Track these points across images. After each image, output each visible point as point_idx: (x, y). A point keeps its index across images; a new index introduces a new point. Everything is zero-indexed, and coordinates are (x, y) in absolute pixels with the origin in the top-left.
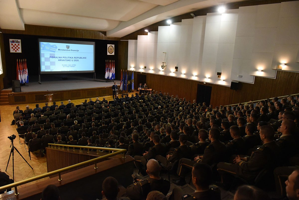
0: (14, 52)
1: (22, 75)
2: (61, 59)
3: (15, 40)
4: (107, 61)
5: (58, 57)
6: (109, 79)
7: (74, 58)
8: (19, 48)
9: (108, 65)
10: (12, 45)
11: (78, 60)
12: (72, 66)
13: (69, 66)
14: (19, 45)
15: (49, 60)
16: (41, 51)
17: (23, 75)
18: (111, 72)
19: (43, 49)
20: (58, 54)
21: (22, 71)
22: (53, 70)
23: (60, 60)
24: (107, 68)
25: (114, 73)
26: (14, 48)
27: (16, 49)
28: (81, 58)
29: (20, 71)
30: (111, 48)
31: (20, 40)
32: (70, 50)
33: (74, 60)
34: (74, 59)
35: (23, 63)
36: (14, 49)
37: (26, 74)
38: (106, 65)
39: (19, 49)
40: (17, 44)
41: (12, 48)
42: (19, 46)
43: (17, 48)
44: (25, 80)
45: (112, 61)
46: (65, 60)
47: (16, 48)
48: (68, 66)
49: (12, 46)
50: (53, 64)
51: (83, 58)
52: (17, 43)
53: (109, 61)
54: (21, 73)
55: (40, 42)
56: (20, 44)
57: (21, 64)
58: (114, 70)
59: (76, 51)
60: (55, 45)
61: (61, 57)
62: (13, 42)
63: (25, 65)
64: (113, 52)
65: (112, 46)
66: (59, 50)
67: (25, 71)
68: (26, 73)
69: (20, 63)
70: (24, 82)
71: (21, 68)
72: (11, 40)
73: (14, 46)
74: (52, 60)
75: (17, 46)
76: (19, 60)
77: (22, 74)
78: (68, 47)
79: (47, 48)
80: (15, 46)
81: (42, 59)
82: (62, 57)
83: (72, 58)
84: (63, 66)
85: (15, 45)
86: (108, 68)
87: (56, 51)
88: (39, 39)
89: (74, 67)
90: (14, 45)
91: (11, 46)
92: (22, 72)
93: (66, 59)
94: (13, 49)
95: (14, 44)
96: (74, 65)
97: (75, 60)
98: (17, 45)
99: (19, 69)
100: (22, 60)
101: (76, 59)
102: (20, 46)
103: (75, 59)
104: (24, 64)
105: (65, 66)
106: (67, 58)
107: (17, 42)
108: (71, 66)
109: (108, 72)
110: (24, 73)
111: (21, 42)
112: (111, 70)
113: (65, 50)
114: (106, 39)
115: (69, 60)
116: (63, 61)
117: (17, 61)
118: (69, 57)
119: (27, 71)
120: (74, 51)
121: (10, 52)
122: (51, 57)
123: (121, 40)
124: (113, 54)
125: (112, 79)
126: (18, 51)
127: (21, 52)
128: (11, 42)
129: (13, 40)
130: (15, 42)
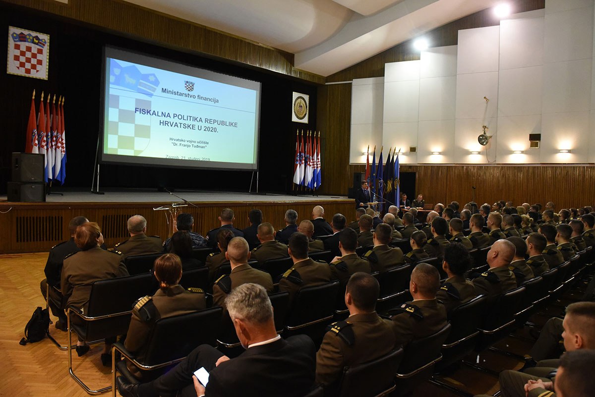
0: (21, 72)
1: (47, 150)
2: (168, 119)
3: (30, 35)
4: (300, 133)
5: (160, 114)
6: (306, 185)
7: (203, 120)
8: (40, 62)
9: (302, 144)
10: (17, 47)
11: (215, 130)
12: (199, 145)
13: (189, 144)
14: (40, 51)
15: (132, 121)
16: (111, 86)
17: (50, 149)
18: (310, 166)
19: (117, 83)
20: (159, 103)
21: (47, 136)
22: (141, 151)
23: (166, 123)
24: (300, 153)
25: (319, 168)
26: (22, 59)
27: (28, 66)
28: (223, 123)
29: (39, 135)
30: (302, 105)
31: (45, 38)
32: (194, 97)
33: (203, 128)
34: (203, 124)
35: (52, 108)
36: (22, 65)
37: (59, 151)
38: (297, 144)
39: (38, 67)
40: (35, 48)
41: (17, 58)
42: (39, 57)
43: (34, 61)
44: (54, 169)
45: (313, 134)
46: (179, 125)
47: (28, 60)
48: (186, 143)
49: (17, 52)
50: (143, 131)
51: (228, 124)
52: (37, 44)
53: (305, 133)
54: (44, 144)
55: (107, 59)
56: (46, 49)
57: (46, 112)
58: (318, 159)
59: (210, 100)
60: (154, 75)
61: (169, 115)
62: (22, 38)
63: (60, 119)
64: (305, 114)
65: (303, 99)
66: (164, 91)
67: (56, 137)
68: (59, 145)
69: (42, 104)
70: (51, 177)
71: (45, 125)
72: (13, 30)
73: (23, 54)
74: (140, 118)
75: (34, 56)
76: (38, 96)
77: (47, 145)
78: (190, 87)
79: (129, 80)
80: (28, 55)
81: (112, 115)
82: (172, 116)
83: (198, 119)
84: (174, 141)
85: (29, 49)
86: (303, 154)
87: (155, 94)
88: (108, 50)
89: (202, 147)
90: (23, 48)
91: (12, 52)
92: (45, 139)
93: (182, 121)
94: (17, 63)
95: (23, 46)
96: (202, 142)
97: (207, 129)
98: (34, 50)
99: (37, 126)
100: (49, 97)
101: (210, 126)
102: (45, 57)
103: (207, 125)
104: (57, 114)
105: (178, 143)
106: (185, 118)
107: (37, 41)
108: (196, 144)
109: (303, 166)
110: (54, 144)
111: (49, 44)
112: (312, 161)
113: (181, 94)
114: (293, 75)
115: (191, 126)
116: (175, 125)
117: (33, 98)
118: (192, 118)
119: (62, 140)
120: (206, 99)
121: (8, 73)
122: (139, 110)
123: (326, 84)
124: (305, 120)
125: (314, 186)
126: (37, 71)
127: (47, 77)
128: (14, 38)
129: (22, 33)
130: (29, 40)
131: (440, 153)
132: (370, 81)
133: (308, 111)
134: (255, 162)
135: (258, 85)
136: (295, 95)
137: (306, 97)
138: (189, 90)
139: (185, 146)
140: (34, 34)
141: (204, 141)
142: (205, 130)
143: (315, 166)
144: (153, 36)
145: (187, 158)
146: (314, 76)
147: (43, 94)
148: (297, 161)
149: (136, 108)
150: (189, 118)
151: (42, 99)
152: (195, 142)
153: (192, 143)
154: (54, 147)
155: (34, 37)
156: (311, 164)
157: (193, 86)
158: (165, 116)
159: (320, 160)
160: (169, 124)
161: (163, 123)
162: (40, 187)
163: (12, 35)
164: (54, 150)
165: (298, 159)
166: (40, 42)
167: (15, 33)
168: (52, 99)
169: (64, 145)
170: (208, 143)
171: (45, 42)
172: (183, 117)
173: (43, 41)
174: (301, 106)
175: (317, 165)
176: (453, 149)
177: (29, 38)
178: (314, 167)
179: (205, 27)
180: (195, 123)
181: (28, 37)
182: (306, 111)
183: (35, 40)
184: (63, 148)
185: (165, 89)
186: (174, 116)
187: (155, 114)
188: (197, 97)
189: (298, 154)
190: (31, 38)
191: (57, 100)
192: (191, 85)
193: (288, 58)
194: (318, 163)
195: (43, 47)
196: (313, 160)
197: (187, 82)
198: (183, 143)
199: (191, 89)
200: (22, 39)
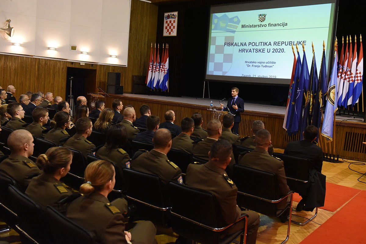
0: (168, 34)
2: (245, 47)
3: (171, 14)
5: (239, 44)
7: (272, 44)
8: (174, 27)
11: (282, 50)
12: (267, 65)
13: (259, 64)
14: (174, 21)
15: (222, 52)
16: (212, 31)
19: (215, 29)
22: (226, 72)
23: (243, 50)
26: (168, 28)
27: (170, 30)
28: (291, 43)
31: (176, 13)
32: (265, 26)
33: (272, 51)
34: (272, 47)
39: (174, 30)
41: (166, 28)
42: (174, 24)
43: (172, 27)
46: (252, 50)
48: (257, 64)
50: (228, 59)
51: (295, 43)
55: (211, 14)
56: (176, 20)
59: (279, 25)
60: (237, 16)
61: (245, 44)
62: (168, 17)
66: (243, 26)
70: (155, 86)
72: (166, 15)
73: (168, 25)
74: (228, 50)
75: (172, 25)
78: (262, 18)
79: (222, 25)
80: (170, 25)
81: (212, 49)
82: (247, 44)
83: (268, 44)
84: (248, 64)
87: (236, 30)
88: (212, 9)
89: (270, 67)
91: (165, 25)
93: (255, 47)
94: (166, 30)
95: (169, 20)
96: (271, 63)
97: (275, 51)
98: (172, 22)
101: (278, 47)
102: (176, 24)
103: (276, 47)
105: (251, 64)
106: (257, 44)
107: (173, 17)
108: (264, 65)
113: (255, 26)
115: (262, 50)
116: (249, 51)
117: (152, 47)
118: (262, 43)
120: (275, 25)
121: (163, 36)
122: (226, 44)
127: (176, 34)
128: (166, 18)
129: (168, 15)
130: (171, 17)
138: (262, 21)
139: (256, 66)
141: (271, 61)
142: (273, 52)
145: (257, 77)
149: (225, 43)
150: (260, 43)
152: (264, 63)
153: (262, 64)
157: (265, 17)
158: (243, 46)
160: (245, 51)
161: (241, 51)
170: (275, 63)
172: (255, 44)
173: (176, 15)
180: (266, 47)
184: (165, 71)
185: (244, 25)
186: (249, 44)
187: (236, 45)
188: (268, 25)
192: (263, 17)
195: (175, 19)
197: (260, 15)
198: (254, 64)
199: (263, 20)
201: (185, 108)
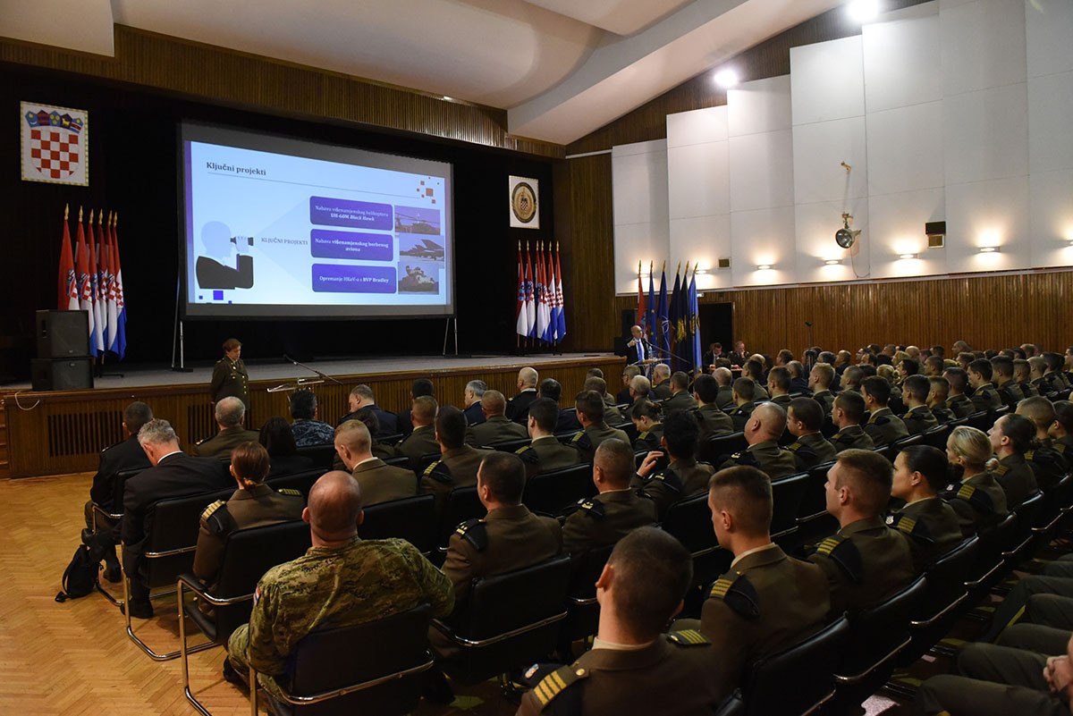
0: (45, 176)
1: (94, 302)
3: (55, 114)
4: (524, 246)
6: (540, 336)
8: (74, 158)
9: (529, 265)
10: (36, 135)
14: (74, 140)
17: (98, 302)
18: (544, 302)
21: (92, 280)
24: (526, 281)
25: (561, 306)
26: (46, 155)
27: (55, 165)
29: (78, 278)
30: (526, 197)
31: (81, 116)
35: (99, 233)
36: (46, 164)
37: (113, 303)
38: (520, 266)
39: (72, 166)
40: (64, 135)
41: (36, 153)
42: (73, 148)
43: (64, 157)
44: (106, 334)
45: (546, 247)
47: (55, 156)
49: (37, 144)
52: (68, 128)
53: (533, 246)
54: (87, 293)
55: (187, 142)
56: (83, 136)
57: (87, 241)
58: (557, 290)
62: (43, 119)
63: (112, 250)
64: (534, 213)
65: (529, 187)
67: (108, 280)
68: (113, 293)
69: (81, 227)
70: (102, 348)
71: (88, 261)
72: (28, 108)
73: (46, 145)
75: (64, 148)
76: (74, 214)
77: (92, 294)
80: (55, 146)
85: (55, 137)
86: (531, 283)
88: (186, 128)
90: (46, 136)
91: (28, 143)
92: (89, 284)
94: (38, 162)
95: (46, 132)
98: (64, 138)
99: (76, 265)
100: (92, 215)
102: (82, 148)
104: (107, 243)
107: (67, 123)
109: (532, 303)
110: (103, 292)
111: (87, 126)
112: (547, 294)
114: (506, 147)
117: (66, 218)
119: (117, 284)
121: (23, 179)
123: (567, 157)
124: (534, 224)
125: (553, 338)
126: (71, 173)
127: (87, 180)
128: (29, 120)
129: (42, 112)
130: (55, 122)
131: (771, 267)
132: (643, 147)
133: (537, 206)
134: (449, 303)
135: (447, 167)
136: (514, 181)
137: (534, 183)
140: (62, 111)
143: (554, 302)
144: (260, 99)
146: (544, 145)
147: (81, 211)
148: (521, 295)
151: (81, 220)
154: (104, 297)
155: (62, 117)
156: (546, 299)
159: (561, 292)
162: (84, 363)
163: (27, 116)
164: (105, 303)
165: (523, 292)
166: (72, 124)
167: (30, 112)
168: (96, 219)
169: (121, 294)
171: (81, 124)
173: (78, 121)
174: (526, 200)
175: (557, 300)
176: (794, 259)
177: (55, 119)
178: (552, 305)
179: (348, 75)
181: (52, 117)
182: (535, 207)
183: (64, 122)
184: (119, 297)
189: (523, 283)
190: (58, 118)
191: (106, 219)
193: (497, 117)
194: (559, 297)
195: (78, 132)
196: (549, 291)
200: (43, 121)
201: (256, 392)
